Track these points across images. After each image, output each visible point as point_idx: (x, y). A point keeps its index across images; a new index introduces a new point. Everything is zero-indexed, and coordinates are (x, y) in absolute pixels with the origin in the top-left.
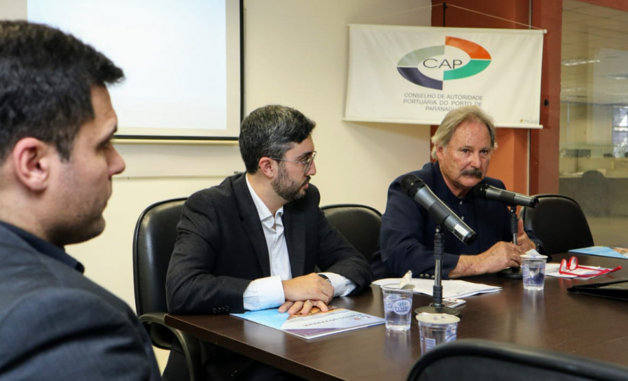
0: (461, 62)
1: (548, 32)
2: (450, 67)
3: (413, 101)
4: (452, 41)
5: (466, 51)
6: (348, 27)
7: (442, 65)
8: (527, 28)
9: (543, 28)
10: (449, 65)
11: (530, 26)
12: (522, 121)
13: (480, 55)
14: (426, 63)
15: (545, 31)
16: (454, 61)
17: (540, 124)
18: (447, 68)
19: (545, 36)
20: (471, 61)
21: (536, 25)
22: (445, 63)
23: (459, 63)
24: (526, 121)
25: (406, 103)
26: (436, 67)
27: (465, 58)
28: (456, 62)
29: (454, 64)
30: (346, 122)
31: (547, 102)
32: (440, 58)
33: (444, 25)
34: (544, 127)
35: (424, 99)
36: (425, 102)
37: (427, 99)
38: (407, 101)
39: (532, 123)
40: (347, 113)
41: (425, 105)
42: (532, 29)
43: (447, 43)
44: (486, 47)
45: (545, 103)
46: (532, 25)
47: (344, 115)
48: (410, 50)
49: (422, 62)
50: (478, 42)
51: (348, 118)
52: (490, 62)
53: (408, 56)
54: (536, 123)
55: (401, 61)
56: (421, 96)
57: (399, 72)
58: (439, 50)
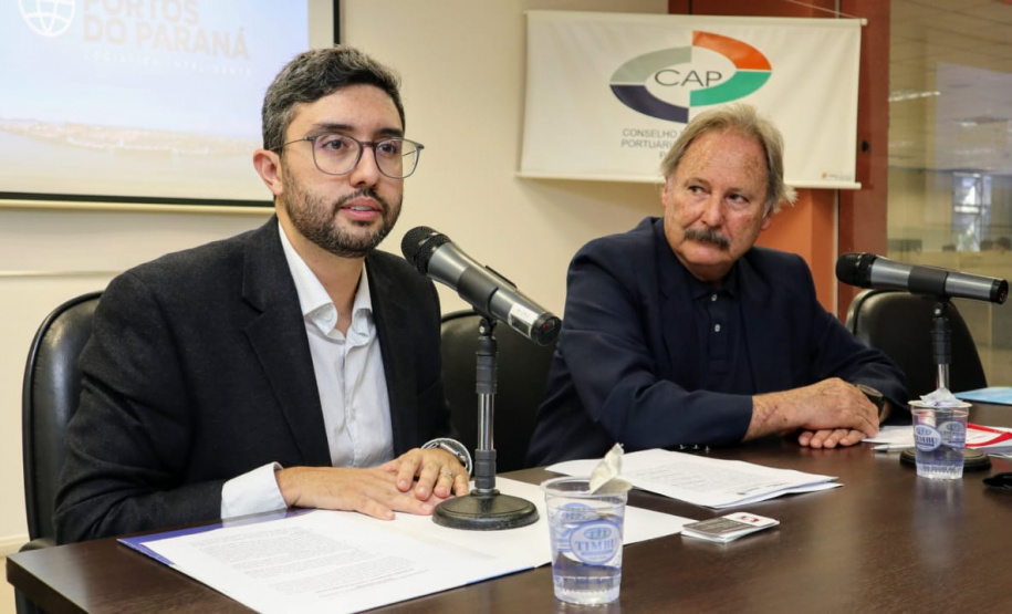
0: (720, 76)
1: (869, 23)
2: (702, 85)
3: (637, 143)
4: (705, 39)
5: (729, 56)
6: (525, 17)
7: (687, 80)
8: (832, 16)
9: (860, 16)
10: (699, 80)
11: (837, 13)
12: (824, 176)
13: (752, 62)
14: (660, 78)
15: (864, 21)
16: (708, 73)
17: (857, 181)
18: (696, 86)
19: (864, 29)
20: (738, 73)
21: (848, 11)
22: (693, 77)
23: (716, 76)
24: (832, 176)
25: (626, 146)
26: (676, 84)
27: (728, 69)
28: (711, 76)
29: (708, 79)
30: (522, 180)
31: (868, 145)
32: (684, 69)
33: (690, 12)
34: (863, 187)
35: (656, 140)
36: (658, 145)
37: (662, 140)
38: (628, 142)
39: (842, 178)
40: (525, 164)
41: (659, 149)
42: (841, 17)
43: (696, 43)
44: (763, 49)
45: (863, 147)
46: (841, 10)
47: (519, 167)
48: (632, 54)
49: (653, 77)
50: (749, 40)
51: (525, 173)
52: (768, 75)
53: (629, 65)
54: (848, 179)
55: (616, 76)
56: (652, 133)
57: (615, 93)
58: (683, 55)
